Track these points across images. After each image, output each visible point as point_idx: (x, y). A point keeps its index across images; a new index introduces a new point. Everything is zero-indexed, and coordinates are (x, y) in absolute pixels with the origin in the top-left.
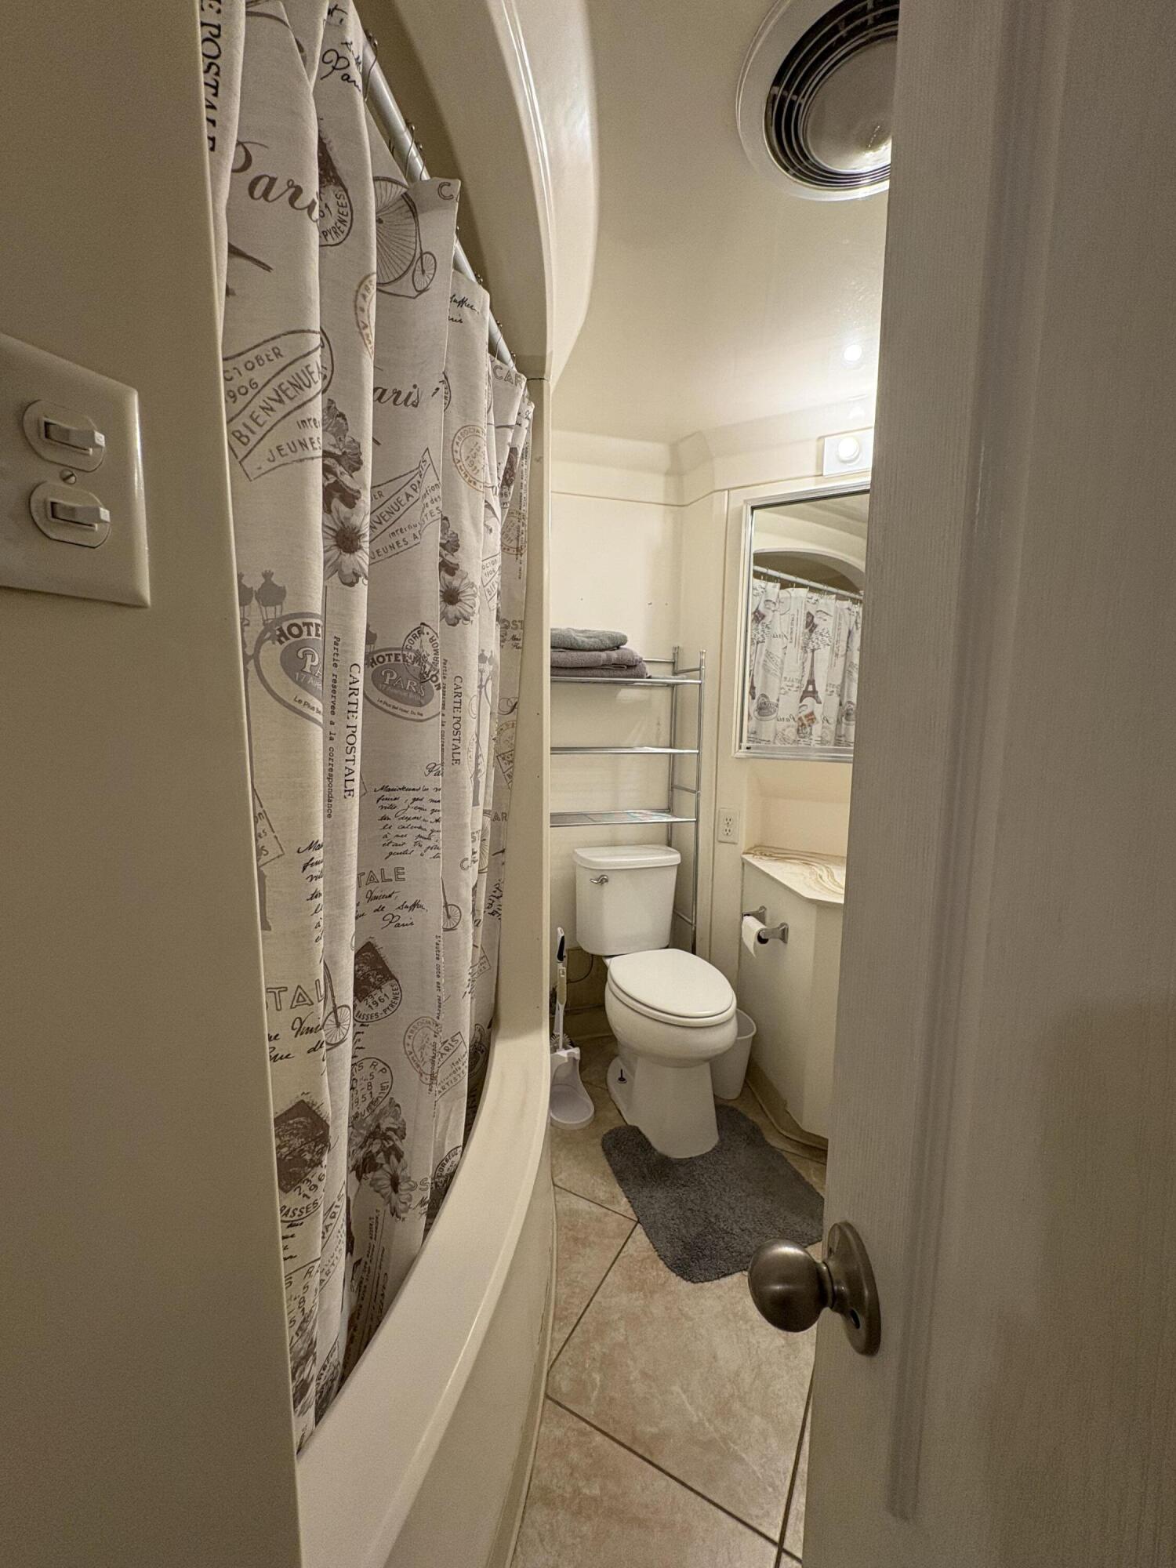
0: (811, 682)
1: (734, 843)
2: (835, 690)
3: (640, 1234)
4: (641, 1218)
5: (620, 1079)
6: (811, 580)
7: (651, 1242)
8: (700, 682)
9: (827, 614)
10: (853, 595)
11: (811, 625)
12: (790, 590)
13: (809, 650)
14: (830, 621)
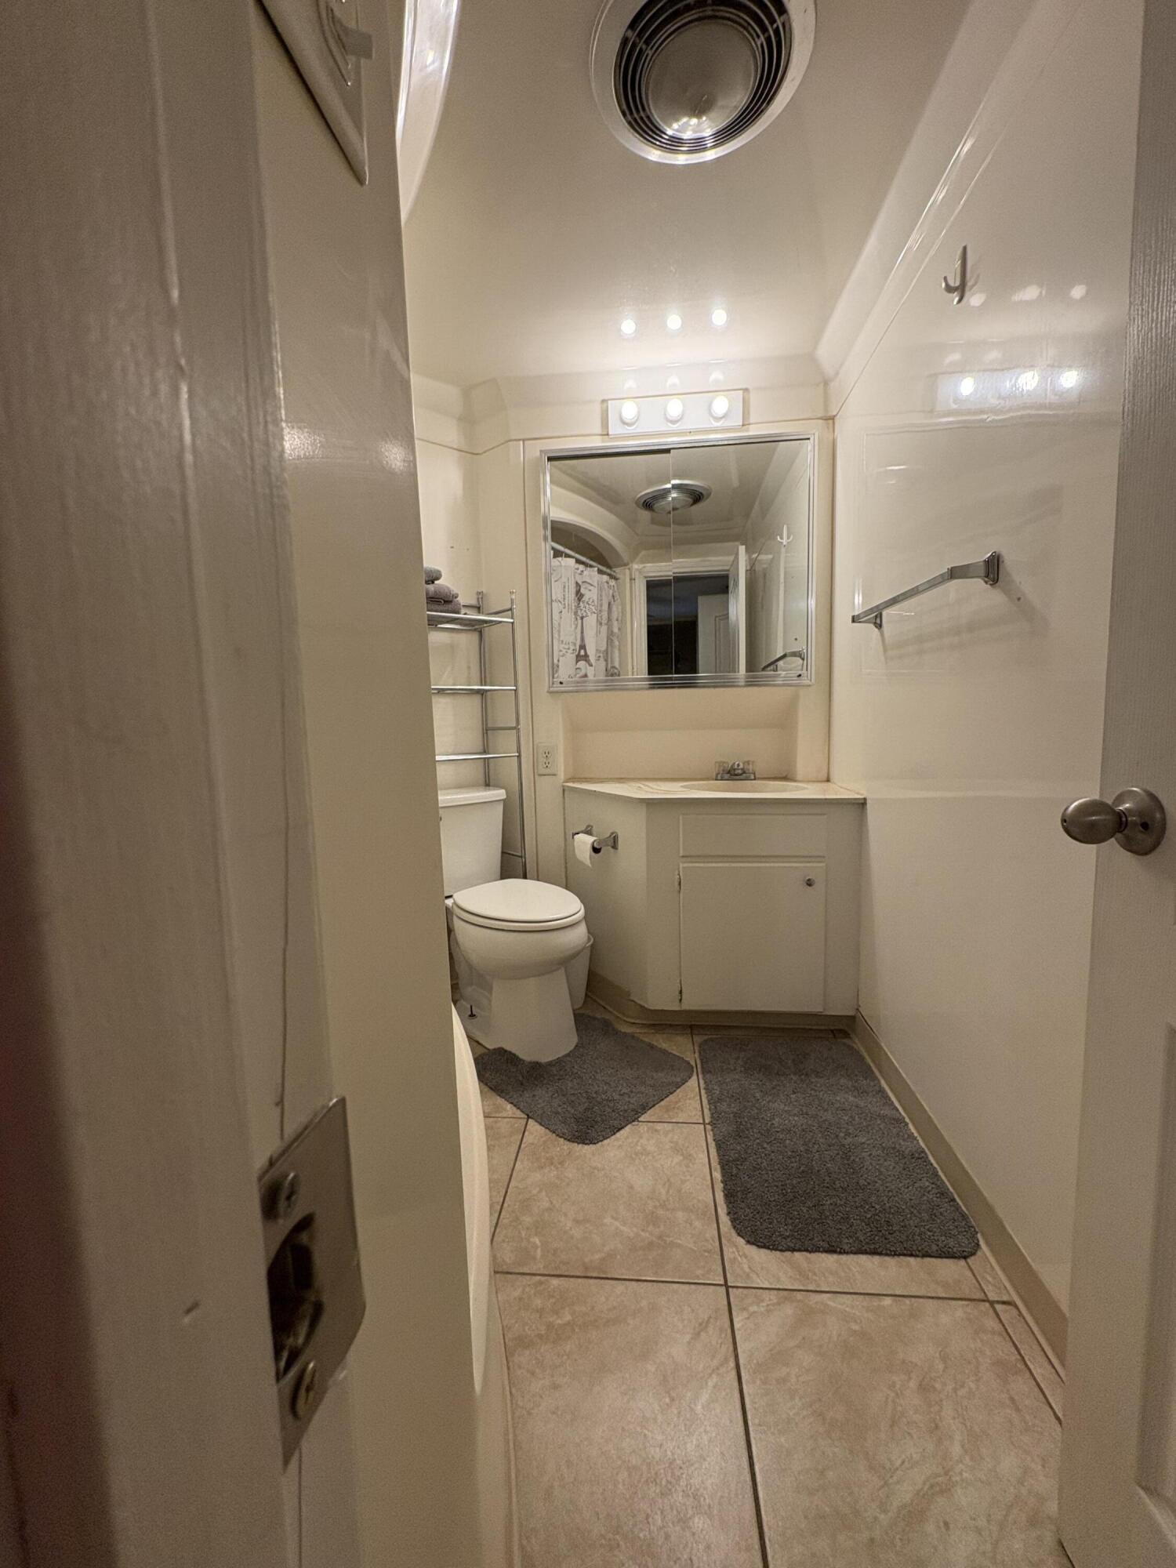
0: (583, 647)
1: (554, 775)
2: (601, 655)
3: (534, 1128)
4: (530, 1115)
5: (470, 1016)
6: (577, 553)
7: (546, 1128)
8: (512, 621)
9: (592, 585)
10: (608, 571)
11: (579, 596)
12: (560, 559)
13: (579, 618)
14: (595, 591)
